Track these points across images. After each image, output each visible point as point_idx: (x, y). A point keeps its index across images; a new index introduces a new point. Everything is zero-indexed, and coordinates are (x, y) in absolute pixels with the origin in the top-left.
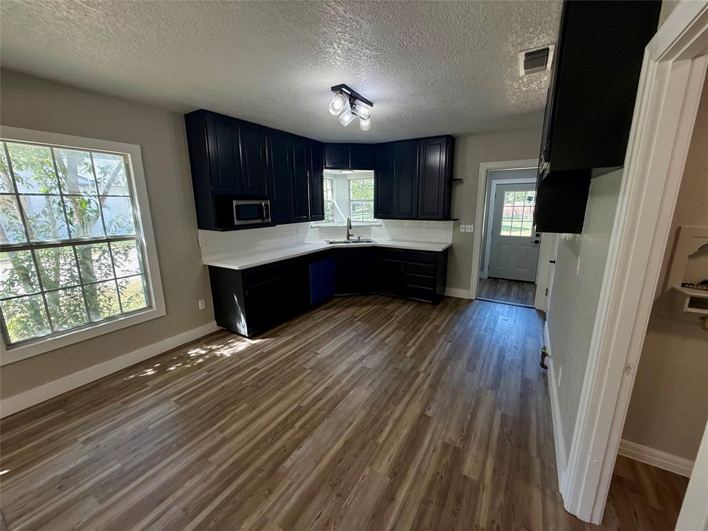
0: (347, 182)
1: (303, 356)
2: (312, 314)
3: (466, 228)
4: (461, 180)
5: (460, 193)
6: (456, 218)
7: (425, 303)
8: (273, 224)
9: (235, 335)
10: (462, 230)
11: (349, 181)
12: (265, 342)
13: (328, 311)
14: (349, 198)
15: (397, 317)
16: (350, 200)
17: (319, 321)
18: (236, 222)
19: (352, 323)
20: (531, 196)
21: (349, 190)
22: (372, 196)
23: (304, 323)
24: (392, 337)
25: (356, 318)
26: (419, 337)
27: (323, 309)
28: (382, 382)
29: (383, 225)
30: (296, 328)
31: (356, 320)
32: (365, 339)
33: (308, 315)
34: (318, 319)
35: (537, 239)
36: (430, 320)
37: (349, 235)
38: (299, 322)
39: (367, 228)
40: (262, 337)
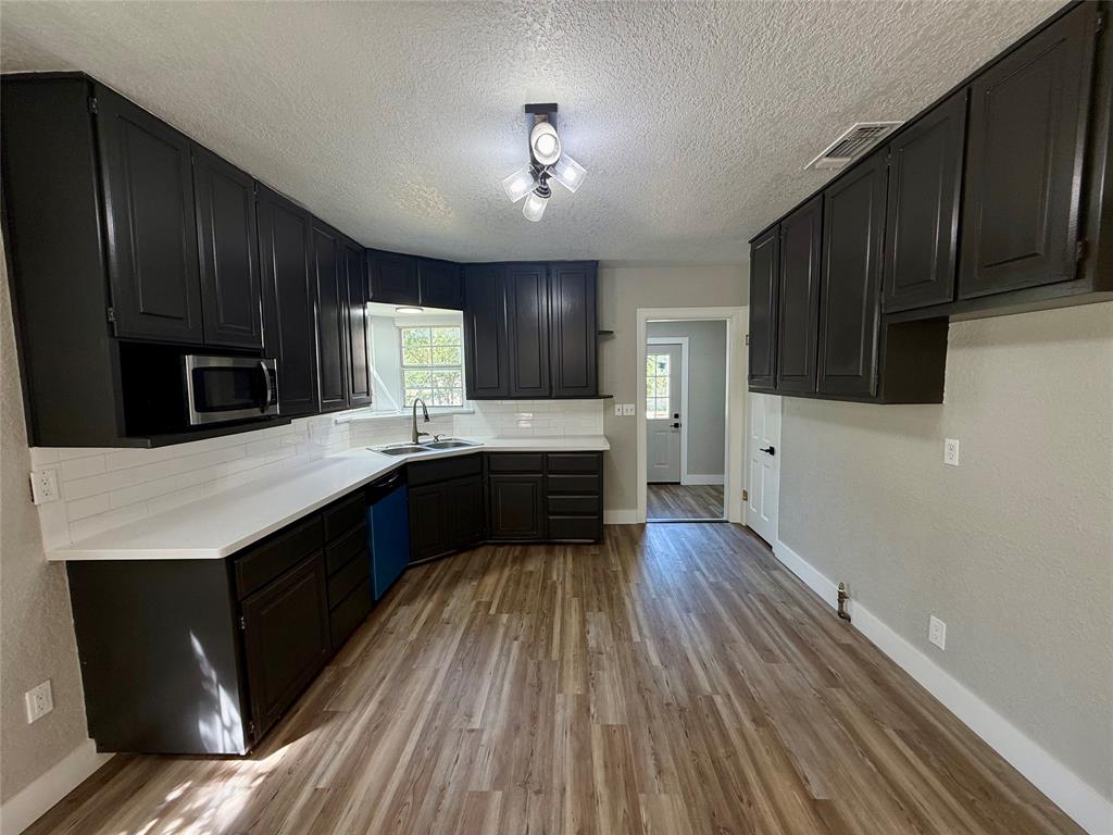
0: (396, 332)
1: (446, 753)
2: (384, 624)
3: (622, 409)
4: (612, 332)
5: (611, 354)
6: (606, 394)
7: (585, 544)
8: (284, 419)
9: (181, 764)
10: (618, 413)
11: (400, 330)
12: (305, 751)
13: (418, 605)
14: (401, 362)
15: (563, 583)
16: (402, 366)
17: (413, 636)
18: (194, 418)
19: (492, 623)
20: (663, 362)
21: (401, 347)
22: (459, 357)
23: (380, 653)
24: (592, 628)
25: (489, 604)
26: (636, 616)
27: (399, 604)
28: (673, 752)
29: (477, 409)
30: (367, 674)
31: (493, 611)
32: (548, 652)
33: (375, 629)
34: (410, 631)
35: (676, 421)
36: (621, 576)
37: (417, 435)
38: (367, 653)
39: (447, 418)
40: (283, 734)
